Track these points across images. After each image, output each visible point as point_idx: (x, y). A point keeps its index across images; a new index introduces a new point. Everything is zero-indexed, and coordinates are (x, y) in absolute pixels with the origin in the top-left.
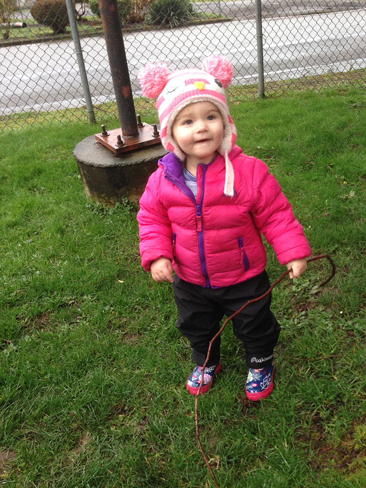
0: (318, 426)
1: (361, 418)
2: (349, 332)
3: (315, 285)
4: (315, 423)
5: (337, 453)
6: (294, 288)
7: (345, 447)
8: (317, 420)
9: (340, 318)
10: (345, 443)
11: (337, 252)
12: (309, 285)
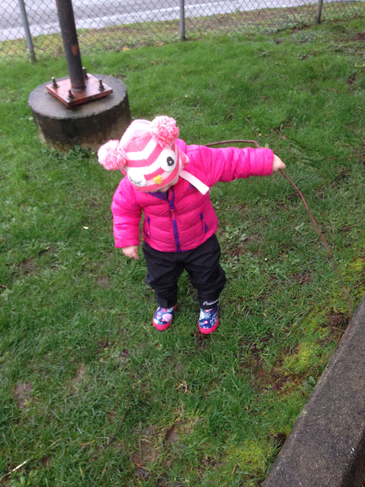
0: (255, 355)
1: (286, 349)
2: (272, 275)
3: (243, 233)
4: (253, 353)
5: (271, 377)
6: (227, 235)
7: (276, 372)
8: (255, 350)
9: (264, 263)
10: (276, 369)
11: (259, 203)
12: (239, 233)
